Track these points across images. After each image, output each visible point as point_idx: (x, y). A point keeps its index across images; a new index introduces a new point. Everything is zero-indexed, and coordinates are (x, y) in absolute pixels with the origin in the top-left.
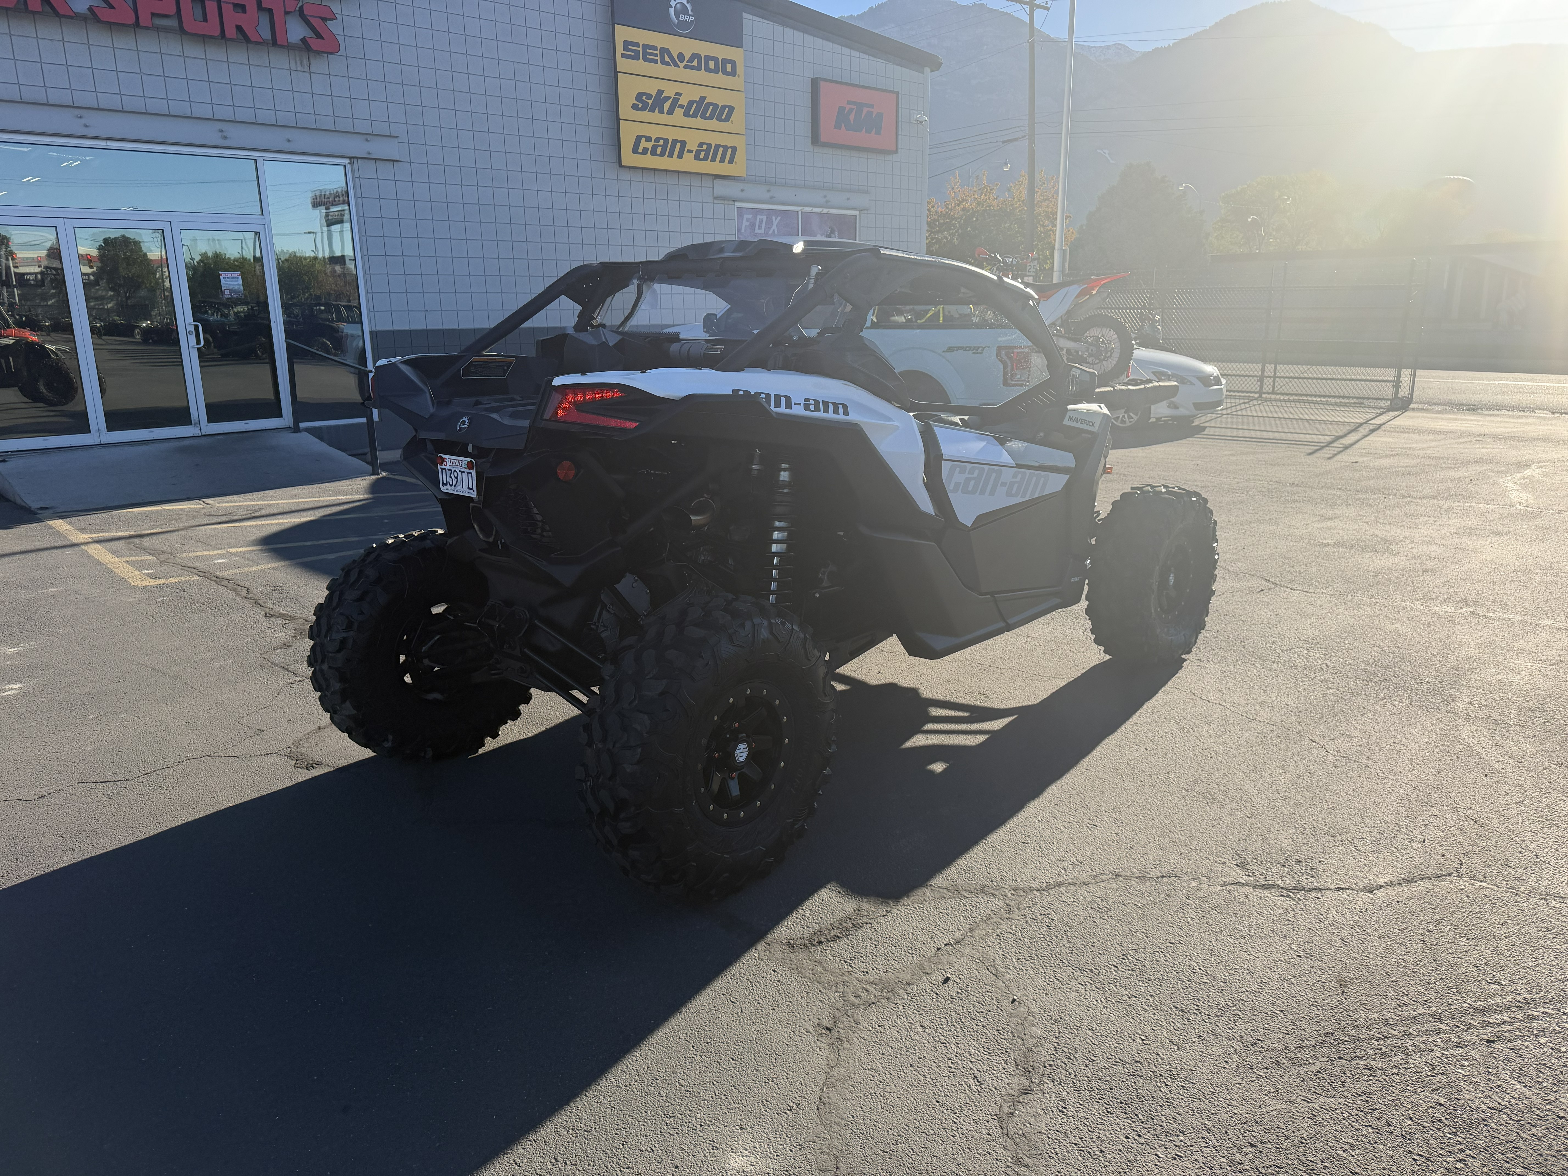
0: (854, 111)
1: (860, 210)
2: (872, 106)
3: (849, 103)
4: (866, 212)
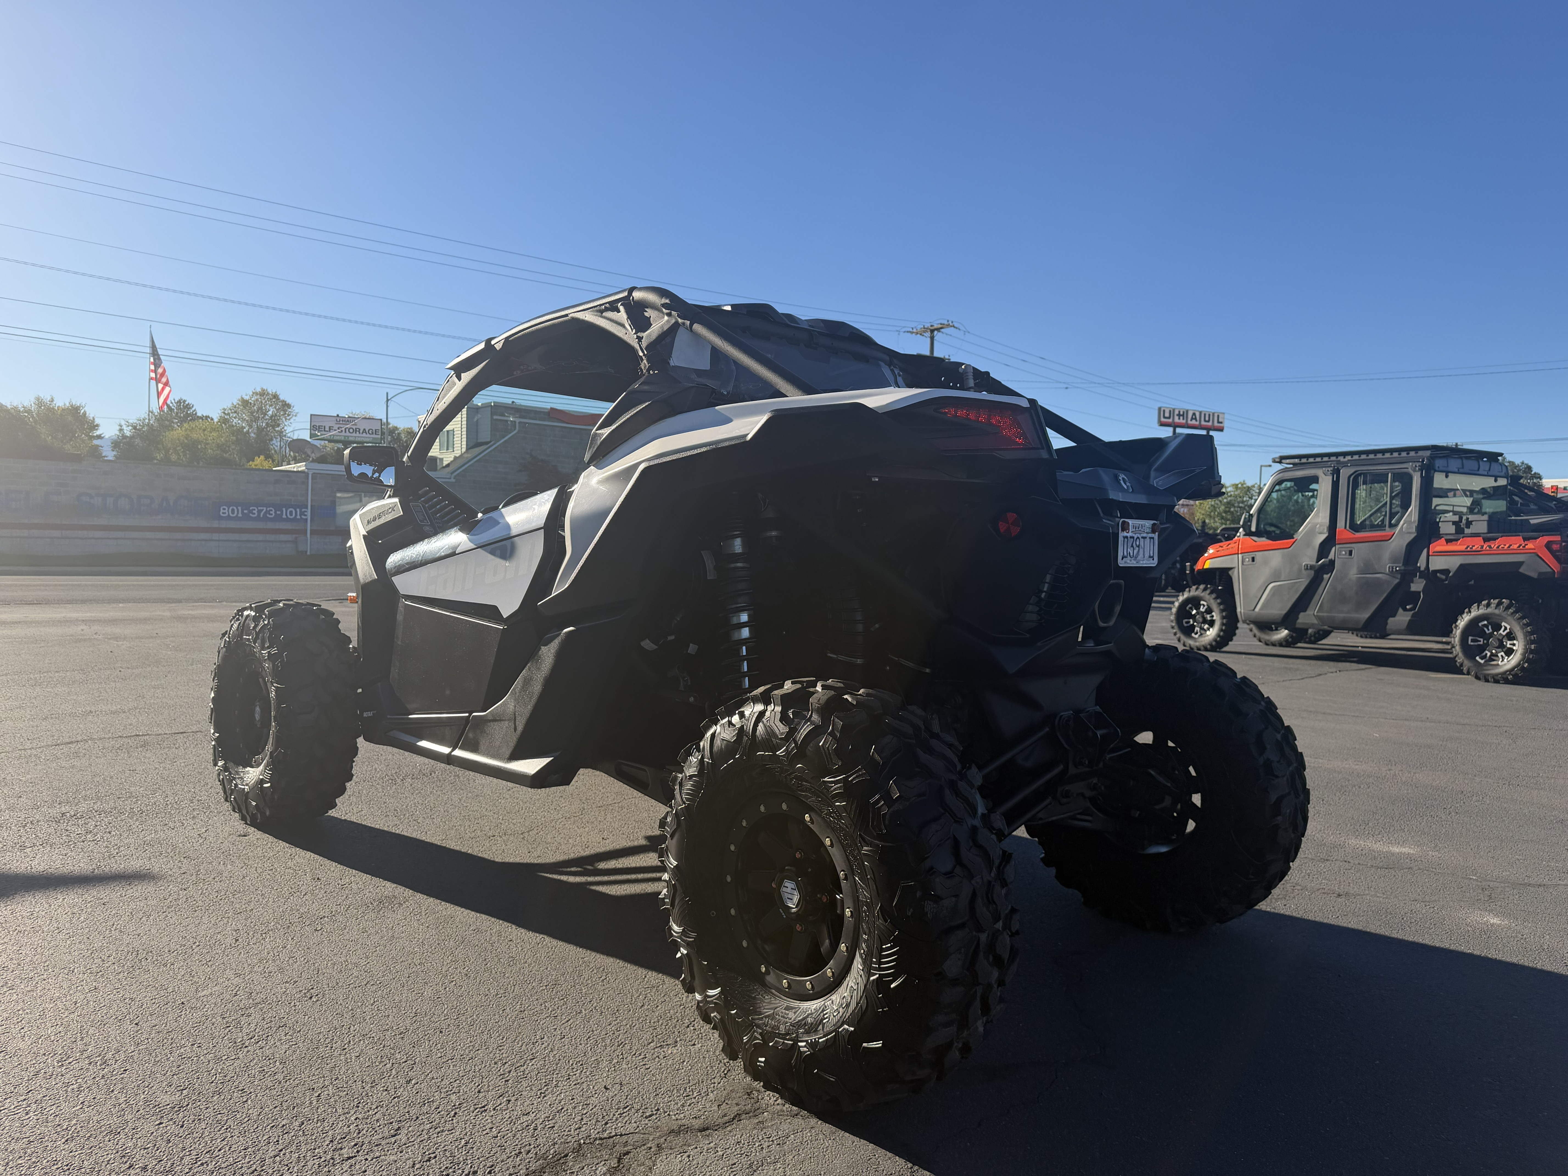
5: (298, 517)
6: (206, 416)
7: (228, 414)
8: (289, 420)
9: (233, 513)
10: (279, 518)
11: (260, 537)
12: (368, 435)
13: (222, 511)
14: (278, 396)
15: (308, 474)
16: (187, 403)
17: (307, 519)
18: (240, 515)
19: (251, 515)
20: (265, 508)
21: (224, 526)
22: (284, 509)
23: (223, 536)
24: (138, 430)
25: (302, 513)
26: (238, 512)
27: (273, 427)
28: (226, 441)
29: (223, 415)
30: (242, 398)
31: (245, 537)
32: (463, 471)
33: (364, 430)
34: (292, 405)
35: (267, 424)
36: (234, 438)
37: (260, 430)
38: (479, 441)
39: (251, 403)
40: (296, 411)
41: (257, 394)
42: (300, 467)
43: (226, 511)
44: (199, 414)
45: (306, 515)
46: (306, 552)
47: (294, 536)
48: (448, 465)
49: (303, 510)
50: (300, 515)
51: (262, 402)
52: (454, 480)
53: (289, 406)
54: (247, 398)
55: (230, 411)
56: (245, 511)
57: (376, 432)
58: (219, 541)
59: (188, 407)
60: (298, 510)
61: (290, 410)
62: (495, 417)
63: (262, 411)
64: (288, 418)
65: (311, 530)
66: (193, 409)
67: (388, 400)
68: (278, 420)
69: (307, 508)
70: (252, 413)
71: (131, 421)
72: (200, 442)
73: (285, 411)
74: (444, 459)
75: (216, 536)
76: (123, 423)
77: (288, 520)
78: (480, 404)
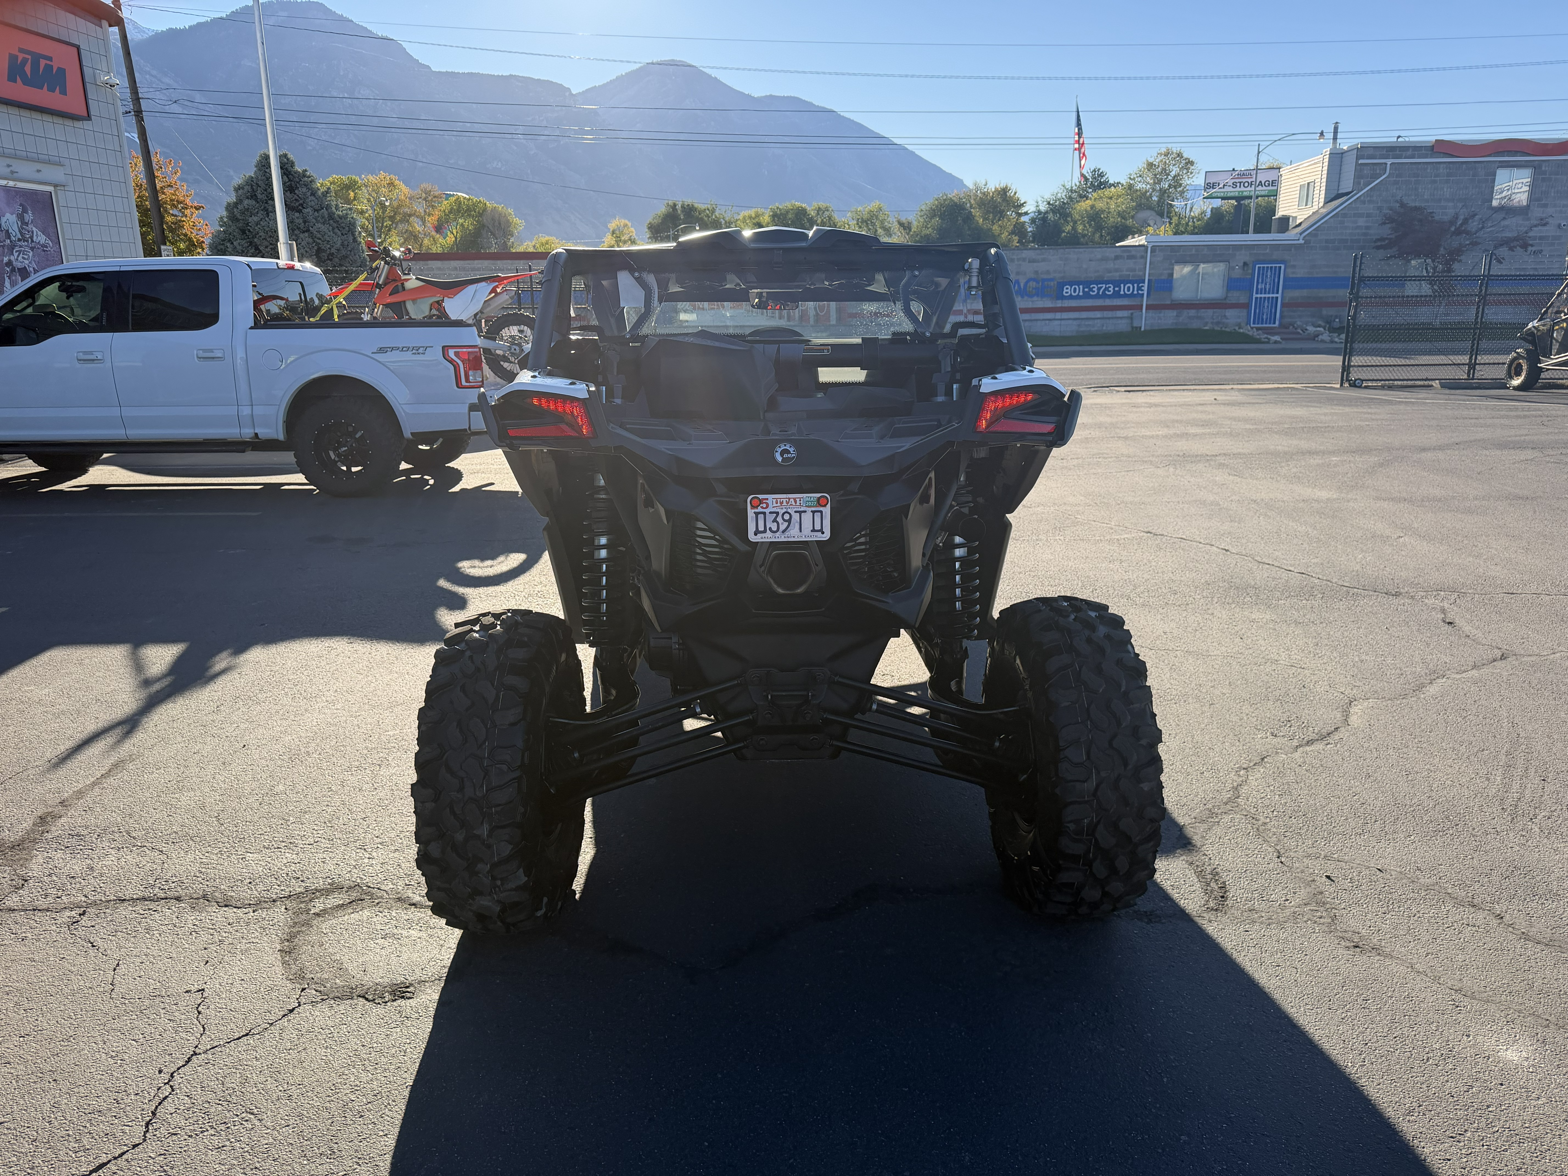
0: (30, 61)
1: (55, 186)
2: (50, 59)
3: (21, 50)
4: (62, 188)
5: (1135, 292)
6: (1118, 183)
7: (1134, 179)
8: (1192, 178)
9: (1075, 292)
10: (1117, 295)
11: (1098, 314)
12: (1264, 188)
13: (1065, 290)
14: (1182, 154)
15: (1147, 247)
16: (1101, 171)
17: (1143, 294)
18: (1081, 294)
19: (1091, 293)
20: (1104, 285)
21: (1066, 305)
22: (1122, 285)
23: (1065, 315)
24: (1052, 205)
25: (1139, 288)
26: (1080, 290)
27: (1175, 187)
28: (1126, 208)
29: (1129, 180)
30: (1147, 161)
31: (1084, 315)
32: (1314, 230)
33: (1261, 182)
34: (1196, 162)
35: (1170, 186)
36: (1135, 204)
37: (1163, 192)
38: (1340, 192)
39: (1155, 166)
40: (1199, 168)
41: (1161, 154)
42: (1141, 240)
43: (1069, 290)
44: (1111, 182)
45: (1142, 290)
46: (1140, 328)
47: (1130, 312)
48: (1300, 224)
49: (1141, 285)
50: (1137, 291)
51: (1165, 162)
52: (1303, 242)
53: (1192, 163)
54: (1151, 160)
55: (1135, 176)
56: (1086, 290)
57: (1272, 183)
58: (1061, 320)
59: (1101, 175)
60: (1136, 285)
61: (1193, 167)
62: (1361, 161)
63: (1165, 172)
64: (1190, 176)
65: (1147, 305)
66: (1106, 177)
67: (1259, 152)
68: (1181, 179)
69: (1144, 283)
70: (1155, 175)
71: (1046, 197)
72: (1103, 211)
73: (1188, 169)
74: (1298, 217)
75: (1058, 315)
76: (1039, 199)
77: (1125, 296)
78: (1345, 148)
